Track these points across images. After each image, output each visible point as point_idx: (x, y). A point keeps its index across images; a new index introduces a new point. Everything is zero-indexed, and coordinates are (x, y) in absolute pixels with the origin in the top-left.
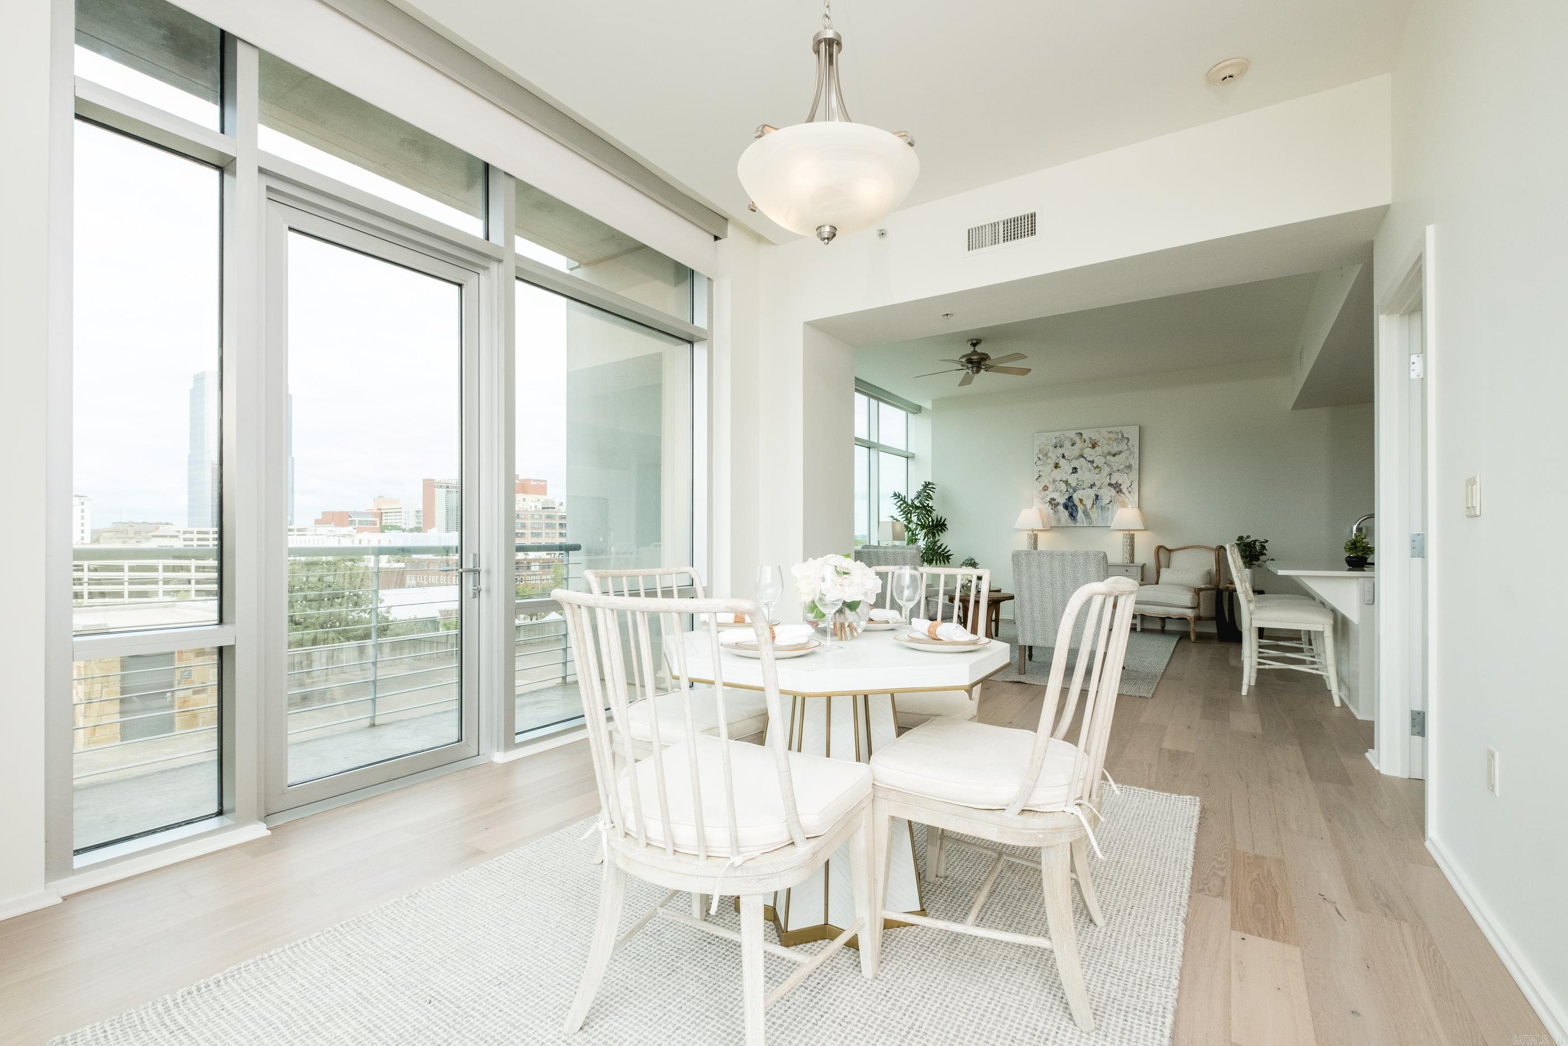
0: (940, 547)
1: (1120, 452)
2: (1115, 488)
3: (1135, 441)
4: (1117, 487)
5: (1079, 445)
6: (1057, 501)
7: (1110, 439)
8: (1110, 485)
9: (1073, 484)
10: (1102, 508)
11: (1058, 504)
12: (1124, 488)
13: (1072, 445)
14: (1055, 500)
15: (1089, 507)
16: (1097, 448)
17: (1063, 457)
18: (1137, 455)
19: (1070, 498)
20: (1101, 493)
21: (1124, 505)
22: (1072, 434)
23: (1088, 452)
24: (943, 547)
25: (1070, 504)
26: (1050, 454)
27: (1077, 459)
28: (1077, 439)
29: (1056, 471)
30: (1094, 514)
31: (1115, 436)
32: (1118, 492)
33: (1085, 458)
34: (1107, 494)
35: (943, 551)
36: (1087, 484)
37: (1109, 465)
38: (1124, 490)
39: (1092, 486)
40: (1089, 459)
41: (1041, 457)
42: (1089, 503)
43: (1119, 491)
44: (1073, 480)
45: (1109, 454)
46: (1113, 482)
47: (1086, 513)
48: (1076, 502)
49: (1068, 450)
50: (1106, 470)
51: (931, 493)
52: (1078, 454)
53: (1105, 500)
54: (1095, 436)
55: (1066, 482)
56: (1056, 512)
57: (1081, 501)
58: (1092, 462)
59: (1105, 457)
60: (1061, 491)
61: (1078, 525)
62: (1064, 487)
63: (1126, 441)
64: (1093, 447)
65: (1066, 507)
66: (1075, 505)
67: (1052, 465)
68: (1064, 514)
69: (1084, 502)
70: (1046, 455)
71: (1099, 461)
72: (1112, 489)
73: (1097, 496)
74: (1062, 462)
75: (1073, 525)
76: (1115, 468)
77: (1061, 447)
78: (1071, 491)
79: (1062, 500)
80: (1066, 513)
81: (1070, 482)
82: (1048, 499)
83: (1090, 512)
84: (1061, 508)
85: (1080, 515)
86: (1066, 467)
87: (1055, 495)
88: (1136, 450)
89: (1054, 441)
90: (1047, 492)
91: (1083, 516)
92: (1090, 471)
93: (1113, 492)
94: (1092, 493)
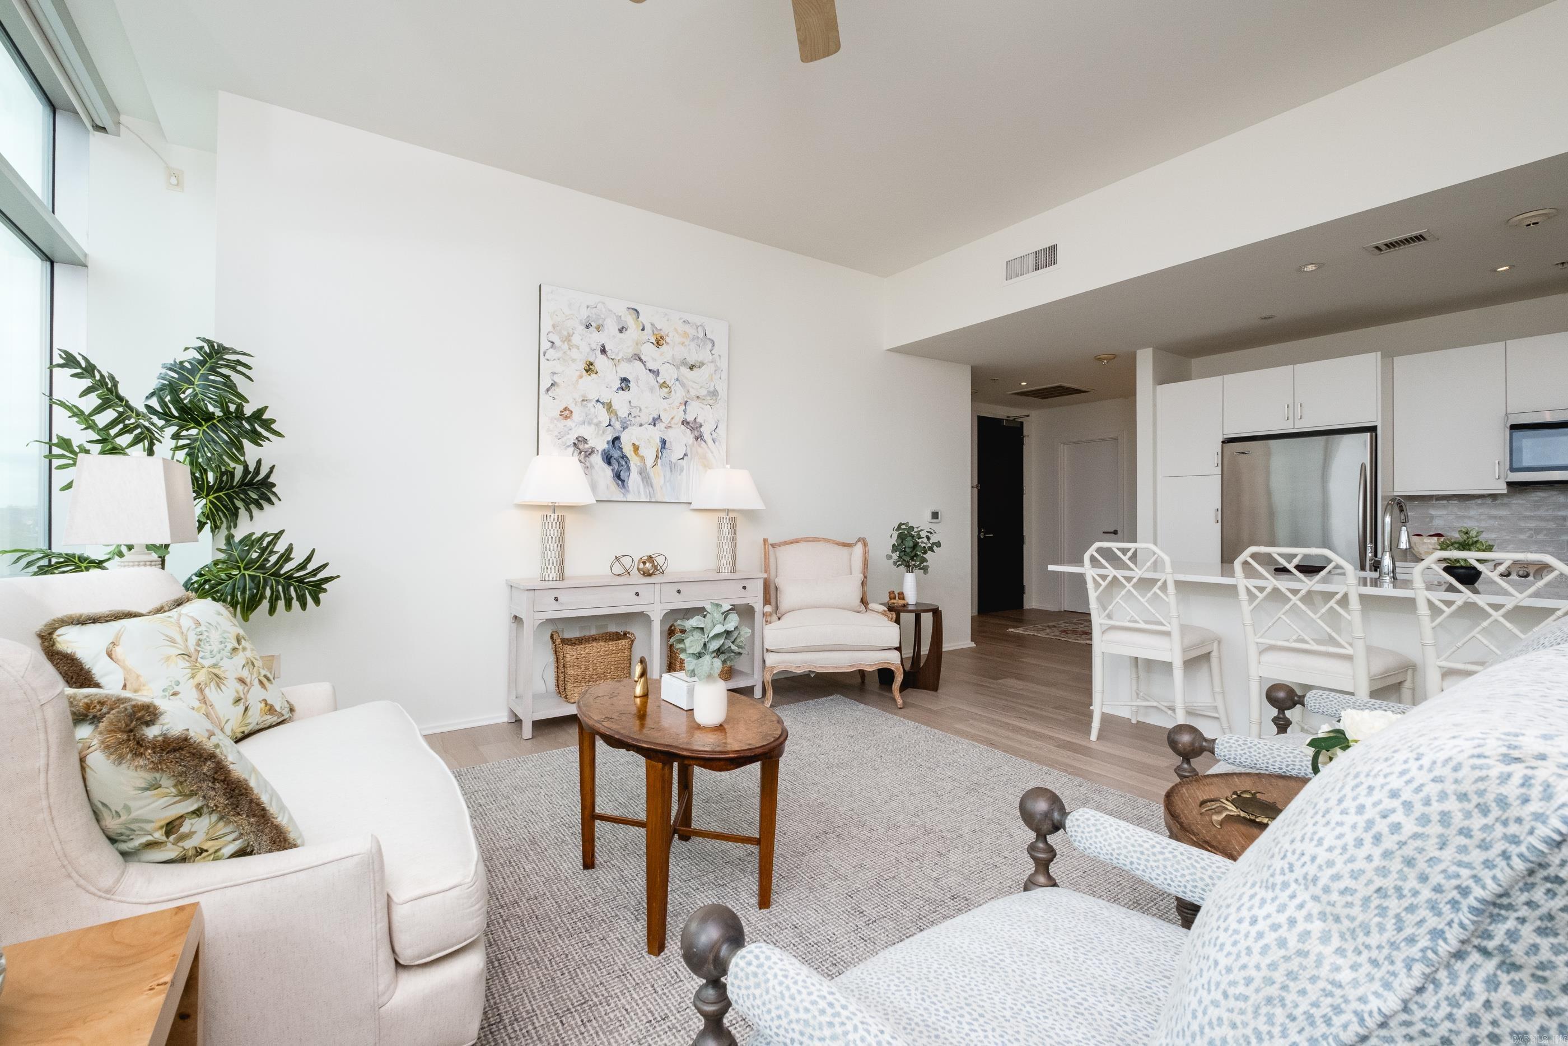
0: (286, 557)
1: (701, 365)
2: (692, 429)
3: (722, 347)
4: (693, 426)
5: (633, 332)
6: (591, 443)
7: (686, 334)
8: (685, 423)
9: (623, 413)
10: (672, 467)
11: (592, 452)
12: (706, 430)
13: (621, 330)
14: (585, 441)
15: (650, 461)
16: (664, 348)
17: (603, 351)
18: (724, 376)
19: (616, 439)
20: (670, 436)
21: (707, 466)
22: (620, 308)
23: (648, 351)
24: (298, 557)
25: (616, 454)
26: (576, 339)
27: (629, 360)
28: (630, 320)
29: (587, 378)
30: (659, 476)
31: (692, 332)
32: (697, 439)
33: (644, 363)
34: (680, 439)
35: (302, 566)
36: (646, 417)
37: (683, 385)
38: (707, 436)
39: (655, 422)
40: (651, 365)
41: (558, 343)
42: (649, 453)
43: (699, 437)
44: (621, 402)
45: (684, 363)
46: (690, 418)
47: (643, 472)
48: (628, 450)
49: (609, 337)
50: (679, 394)
51: (235, 377)
52: (630, 352)
53: (676, 451)
54: (663, 326)
55: (609, 406)
56: (587, 469)
57: (636, 448)
58: (656, 373)
59: (678, 368)
60: (597, 425)
61: (630, 498)
62: (604, 417)
63: (710, 345)
64: (658, 343)
65: (608, 459)
66: (624, 457)
67: (583, 366)
68: (605, 473)
69: (642, 451)
70: (568, 339)
71: (668, 374)
72: (688, 431)
73: (664, 442)
74: (601, 362)
75: (621, 498)
76: (693, 393)
77: (598, 329)
78: (618, 425)
79: (600, 443)
80: (608, 472)
81: (615, 406)
82: (573, 440)
83: (652, 472)
84: (597, 459)
85: (634, 478)
86: (608, 373)
87: (586, 432)
88: (723, 364)
89: (584, 313)
90: (569, 423)
91: (638, 478)
92: (652, 390)
93: (689, 437)
94: (655, 434)
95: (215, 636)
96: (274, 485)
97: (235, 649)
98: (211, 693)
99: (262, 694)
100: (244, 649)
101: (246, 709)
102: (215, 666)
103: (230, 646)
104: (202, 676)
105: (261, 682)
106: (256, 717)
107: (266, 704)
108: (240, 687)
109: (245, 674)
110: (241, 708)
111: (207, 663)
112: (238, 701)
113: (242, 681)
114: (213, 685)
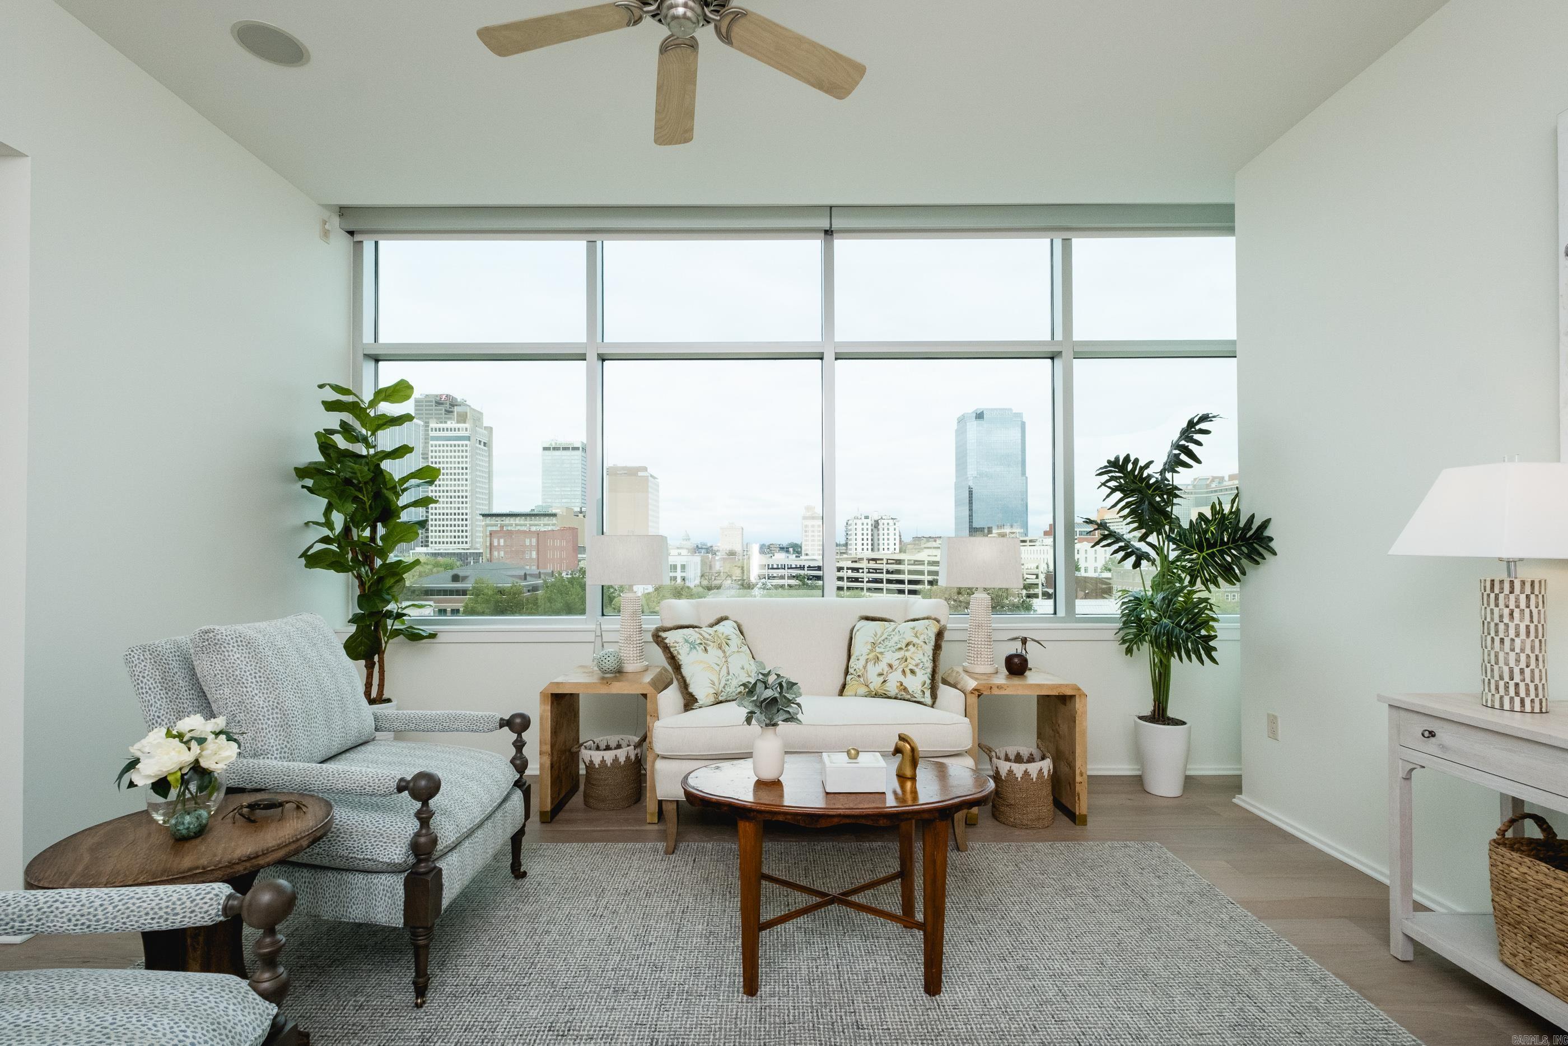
95: (896, 638)
96: (1271, 539)
97: (901, 649)
98: (870, 665)
99: (902, 678)
100: (907, 650)
101: (885, 681)
102: (881, 653)
103: (899, 646)
104: (871, 656)
105: (904, 672)
106: (892, 688)
107: (901, 685)
108: (886, 669)
109: (895, 664)
110: (881, 679)
111: (878, 650)
112: (880, 675)
113: (890, 666)
114: (873, 662)
